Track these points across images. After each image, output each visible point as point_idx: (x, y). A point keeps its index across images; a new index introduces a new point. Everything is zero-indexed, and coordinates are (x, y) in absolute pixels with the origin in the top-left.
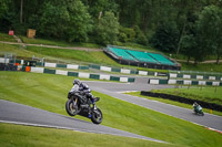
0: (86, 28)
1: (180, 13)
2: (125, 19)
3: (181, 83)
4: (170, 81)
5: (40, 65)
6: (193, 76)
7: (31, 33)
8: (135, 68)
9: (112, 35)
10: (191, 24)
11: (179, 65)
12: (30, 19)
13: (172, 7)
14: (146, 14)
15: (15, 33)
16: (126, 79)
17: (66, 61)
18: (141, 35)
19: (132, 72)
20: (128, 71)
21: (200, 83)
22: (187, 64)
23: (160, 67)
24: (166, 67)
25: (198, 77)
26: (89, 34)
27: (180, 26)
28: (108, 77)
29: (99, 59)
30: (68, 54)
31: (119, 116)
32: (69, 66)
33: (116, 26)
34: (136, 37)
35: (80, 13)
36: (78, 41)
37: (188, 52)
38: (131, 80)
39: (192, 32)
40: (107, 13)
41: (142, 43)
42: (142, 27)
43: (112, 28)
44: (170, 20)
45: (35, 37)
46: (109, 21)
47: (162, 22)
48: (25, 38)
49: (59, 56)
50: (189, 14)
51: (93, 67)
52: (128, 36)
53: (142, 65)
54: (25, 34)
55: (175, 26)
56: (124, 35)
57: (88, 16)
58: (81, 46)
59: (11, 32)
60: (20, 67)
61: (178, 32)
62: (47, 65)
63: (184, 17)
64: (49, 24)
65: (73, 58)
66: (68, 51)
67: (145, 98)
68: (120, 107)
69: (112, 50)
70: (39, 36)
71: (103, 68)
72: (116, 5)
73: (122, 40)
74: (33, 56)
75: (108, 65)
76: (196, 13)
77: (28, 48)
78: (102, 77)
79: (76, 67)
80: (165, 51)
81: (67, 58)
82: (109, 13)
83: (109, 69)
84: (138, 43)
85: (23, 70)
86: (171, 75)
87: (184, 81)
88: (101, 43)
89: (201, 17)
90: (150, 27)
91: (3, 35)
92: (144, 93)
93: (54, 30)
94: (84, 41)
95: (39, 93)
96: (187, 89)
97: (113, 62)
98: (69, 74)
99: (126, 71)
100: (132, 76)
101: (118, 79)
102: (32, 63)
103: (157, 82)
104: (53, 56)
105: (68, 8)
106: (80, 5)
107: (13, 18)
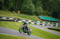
0: (34, 11)
1: (59, 7)
2: (44, 9)
3: (59, 26)
4: (56, 26)
5: (21, 20)
7: (19, 12)
8: (47, 22)
11: (59, 21)
12: (19, 8)
14: (50, 7)
15: (15, 12)
16: (44, 25)
17: (28, 19)
18: (49, 13)
23: (53, 22)
24: (55, 22)
28: (39, 24)
29: (37, 19)
31: (42, 34)
32: (29, 21)
33: (42, 11)
34: (47, 13)
35: (32, 7)
36: (31, 14)
38: (45, 25)
40: (39, 7)
41: (49, 15)
42: (49, 11)
43: (41, 11)
44: (57, 9)
45: (20, 13)
46: (40, 9)
47: (54, 10)
49: (26, 18)
51: (35, 21)
52: (45, 13)
53: (48, 21)
54: (17, 12)
55: (58, 11)
56: (44, 13)
57: (34, 8)
58: (32, 16)
59: (14, 12)
60: (16, 21)
61: (59, 12)
62: (23, 20)
64: (24, 10)
65: (30, 19)
66: (29, 17)
67: (49, 30)
68: (42, 32)
69: (40, 17)
71: (38, 22)
72: (42, 5)
73: (43, 14)
74: (19, 18)
75: (39, 21)
77: (18, 16)
78: (38, 24)
79: (31, 21)
82: (40, 7)
83: (40, 22)
85: (17, 21)
86: (57, 24)
88: (37, 15)
90: (51, 11)
91: (11, 12)
92: (49, 29)
93: (25, 11)
94: (33, 14)
97: (41, 20)
98: (29, 23)
99: (44, 22)
100: (46, 24)
101: (42, 25)
102: (19, 20)
103: (53, 26)
104: (24, 18)
105: (29, 6)
106: (32, 5)
107: (14, 8)
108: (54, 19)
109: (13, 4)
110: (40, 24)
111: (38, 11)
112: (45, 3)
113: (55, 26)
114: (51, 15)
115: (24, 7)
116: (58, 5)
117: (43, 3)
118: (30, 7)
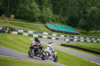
0: (37, 15)
1: (80, 10)
2: (55, 11)
3: (79, 41)
4: (74, 40)
5: (16, 31)
6: (85, 38)
7: (13, 16)
8: (59, 34)
9: (49, 18)
10: (85, 15)
11: (79, 33)
12: (12, 10)
13: (76, 7)
14: (65, 10)
15: (5, 16)
16: (55, 38)
17: (28, 29)
18: (62, 19)
19: (57, 35)
20: (56, 35)
21: (88, 41)
22: (82, 32)
24: (73, 34)
25: (87, 38)
26: (39, 18)
27: (80, 15)
28: (46, 37)
29: (43, 29)
30: (29, 26)
32: (29, 32)
33: (51, 15)
34: (60, 19)
35: (34, 8)
36: (33, 21)
37: (83, 27)
38: (57, 39)
39: (85, 18)
42: (63, 15)
43: (49, 15)
44: (75, 13)
45: (14, 18)
46: (48, 12)
47: (71, 13)
48: (9, 19)
49: (24, 27)
50: (84, 10)
51: (40, 32)
52: (56, 19)
53: (62, 32)
54: (10, 17)
55: (77, 16)
56: (54, 19)
57: (38, 9)
58: (35, 23)
59: (3, 16)
60: (7, 31)
61: (79, 18)
62: (19, 31)
63: (82, 11)
64: (21, 13)
65: (31, 28)
66: (29, 25)
67: (63, 47)
69: (48, 25)
70: (16, 18)
71: (44, 33)
72: (51, 5)
73: (53, 21)
74: (13, 27)
75: (47, 32)
76: (87, 10)
77: (11, 23)
78: (44, 37)
79: (32, 32)
80: (72, 26)
81: (28, 28)
82: (48, 9)
83: (47, 34)
84: (61, 22)
85: (8, 33)
86: (75, 37)
87: (80, 40)
88: (44, 22)
89: (89, 12)
90: (66, 15)
92: (62, 45)
93: (23, 15)
95: (15, 43)
96: (82, 44)
97: (49, 30)
98: (29, 35)
99: (55, 34)
100: (57, 37)
101: (51, 38)
102: (13, 30)
104: (22, 27)
105: (29, 6)
106: (34, 4)
107: (4, 9)
108: (70, 30)
109: (3, 3)
110: (48, 38)
111: (44, 15)
112: (57, 3)
113: (72, 40)
114: (66, 22)
115: (20, 9)
116: (78, 6)
117: (54, 2)
118: (31, 8)
